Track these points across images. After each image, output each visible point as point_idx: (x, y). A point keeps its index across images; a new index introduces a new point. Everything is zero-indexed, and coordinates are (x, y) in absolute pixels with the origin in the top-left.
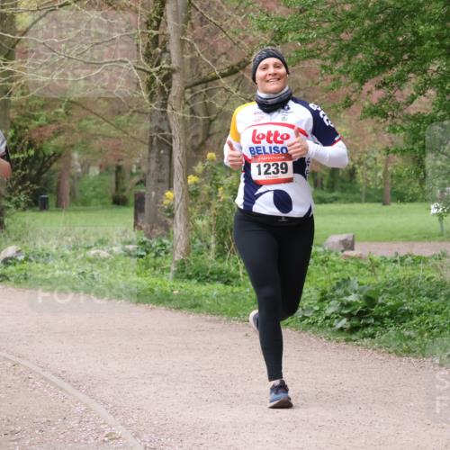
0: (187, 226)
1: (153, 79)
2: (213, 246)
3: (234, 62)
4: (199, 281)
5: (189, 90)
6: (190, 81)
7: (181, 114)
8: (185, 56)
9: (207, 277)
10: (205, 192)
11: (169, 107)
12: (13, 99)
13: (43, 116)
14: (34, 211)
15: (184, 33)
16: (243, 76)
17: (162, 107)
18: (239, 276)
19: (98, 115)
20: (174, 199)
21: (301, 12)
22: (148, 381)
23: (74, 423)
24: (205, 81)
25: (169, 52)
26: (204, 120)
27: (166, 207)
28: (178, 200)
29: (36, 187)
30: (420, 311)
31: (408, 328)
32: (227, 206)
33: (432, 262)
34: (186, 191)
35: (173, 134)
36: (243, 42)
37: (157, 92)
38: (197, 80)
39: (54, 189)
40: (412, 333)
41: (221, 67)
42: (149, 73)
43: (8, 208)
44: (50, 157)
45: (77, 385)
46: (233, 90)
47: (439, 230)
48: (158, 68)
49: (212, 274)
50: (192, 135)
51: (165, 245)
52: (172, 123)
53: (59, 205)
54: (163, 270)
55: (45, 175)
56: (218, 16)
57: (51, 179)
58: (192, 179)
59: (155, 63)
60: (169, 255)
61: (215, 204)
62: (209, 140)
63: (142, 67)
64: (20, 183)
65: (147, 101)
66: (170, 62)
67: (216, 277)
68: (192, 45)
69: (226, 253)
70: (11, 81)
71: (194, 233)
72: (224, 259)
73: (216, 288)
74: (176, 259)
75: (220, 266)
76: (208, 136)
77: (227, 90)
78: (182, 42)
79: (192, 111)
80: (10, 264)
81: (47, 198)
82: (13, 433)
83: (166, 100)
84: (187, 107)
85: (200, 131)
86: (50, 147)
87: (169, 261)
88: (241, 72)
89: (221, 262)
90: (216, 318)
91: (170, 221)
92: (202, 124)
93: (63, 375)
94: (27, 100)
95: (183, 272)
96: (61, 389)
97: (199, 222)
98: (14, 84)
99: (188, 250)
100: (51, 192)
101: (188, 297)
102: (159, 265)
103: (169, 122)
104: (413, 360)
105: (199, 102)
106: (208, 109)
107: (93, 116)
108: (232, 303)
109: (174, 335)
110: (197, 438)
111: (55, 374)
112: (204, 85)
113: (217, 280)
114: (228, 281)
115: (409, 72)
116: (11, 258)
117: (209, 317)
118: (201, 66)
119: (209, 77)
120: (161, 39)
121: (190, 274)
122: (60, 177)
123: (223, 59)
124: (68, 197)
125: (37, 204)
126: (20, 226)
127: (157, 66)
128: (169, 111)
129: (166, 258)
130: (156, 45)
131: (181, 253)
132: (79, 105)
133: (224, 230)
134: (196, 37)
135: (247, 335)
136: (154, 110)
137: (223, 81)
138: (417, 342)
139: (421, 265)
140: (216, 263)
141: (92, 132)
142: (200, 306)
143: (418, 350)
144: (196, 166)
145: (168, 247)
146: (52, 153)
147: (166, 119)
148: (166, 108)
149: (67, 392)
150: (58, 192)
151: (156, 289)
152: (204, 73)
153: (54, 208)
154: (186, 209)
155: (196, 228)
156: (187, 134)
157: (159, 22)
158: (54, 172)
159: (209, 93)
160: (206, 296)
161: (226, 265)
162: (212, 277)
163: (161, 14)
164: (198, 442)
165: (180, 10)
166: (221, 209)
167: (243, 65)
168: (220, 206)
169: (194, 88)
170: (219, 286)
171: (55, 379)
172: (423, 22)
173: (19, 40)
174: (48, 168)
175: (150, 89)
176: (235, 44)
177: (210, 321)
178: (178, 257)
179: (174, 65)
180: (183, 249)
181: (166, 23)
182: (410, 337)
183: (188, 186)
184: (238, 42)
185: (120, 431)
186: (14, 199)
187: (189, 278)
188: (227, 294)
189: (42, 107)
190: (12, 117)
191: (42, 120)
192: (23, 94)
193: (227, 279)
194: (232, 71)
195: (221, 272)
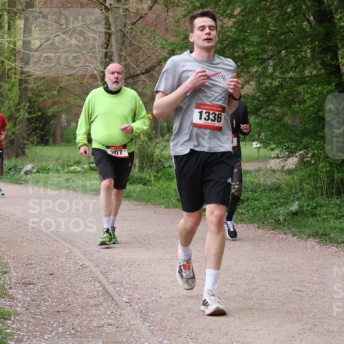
2: (137, 165)
3: (148, 66)
9: (134, 182)
12: (30, 86)
14: (42, 146)
15: (121, 51)
16: (153, 74)
18: (151, 181)
19: (75, 95)
21: (183, 40)
23: (63, 259)
24: (133, 77)
29: (42, 133)
30: (248, 199)
31: (242, 208)
32: (145, 143)
33: (253, 173)
36: (152, 56)
38: (129, 76)
39: (52, 134)
40: (243, 211)
41: (141, 69)
43: (28, 144)
44: (50, 117)
45: (64, 239)
46: (148, 81)
47: (257, 156)
49: (137, 179)
53: (55, 143)
55: (47, 127)
56: (139, 42)
57: (50, 129)
64: (33, 131)
67: (139, 181)
68: (125, 57)
69: (144, 169)
70: (29, 76)
72: (143, 172)
73: (139, 187)
75: (141, 175)
77: (144, 81)
78: (120, 56)
80: (29, 174)
81: (48, 139)
82: (30, 264)
86: (49, 112)
88: (152, 72)
90: (139, 203)
93: (57, 234)
94: (38, 86)
96: (56, 241)
98: (30, 78)
100: (51, 136)
104: (244, 225)
107: (72, 95)
108: (148, 195)
110: (129, 267)
112: (132, 79)
115: (240, 72)
116: (29, 171)
117: (135, 203)
118: (130, 69)
119: (135, 75)
120: (109, 54)
123: (142, 65)
124: (59, 139)
125: (43, 142)
126: (33, 154)
130: (106, 57)
132: (66, 89)
133: (143, 156)
134: (128, 53)
135: (155, 212)
137: (142, 76)
138: (246, 216)
139: (248, 175)
140: (139, 174)
141: (72, 104)
142: (130, 196)
143: (247, 220)
146: (51, 115)
149: (59, 242)
150: (54, 135)
152: (132, 72)
153: (52, 144)
157: (108, 45)
158: (52, 124)
160: (134, 191)
161: (144, 175)
162: (137, 181)
163: (109, 41)
164: (129, 269)
165: (119, 38)
166: (142, 145)
167: (153, 68)
168: (140, 143)
170: (141, 186)
172: (248, 46)
174: (48, 123)
176: (148, 57)
177: (136, 205)
181: (112, 46)
182: (242, 213)
184: (150, 56)
185: (87, 263)
186: (31, 139)
188: (145, 190)
189: (45, 91)
190: (29, 96)
191: (45, 98)
192: (35, 83)
193: (145, 182)
194: (147, 71)
195: (141, 179)
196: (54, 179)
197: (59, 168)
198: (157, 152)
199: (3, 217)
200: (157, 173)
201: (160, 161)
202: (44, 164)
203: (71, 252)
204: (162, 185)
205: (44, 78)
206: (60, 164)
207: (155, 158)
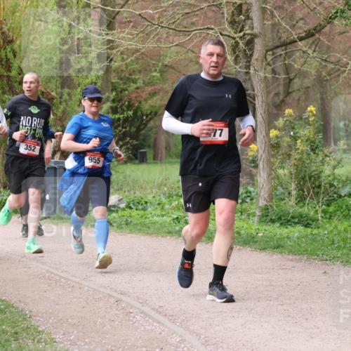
0: (270, 175)
1: (237, 43)
2: (294, 193)
3: (311, 26)
4: (282, 224)
5: (270, 53)
6: (271, 44)
7: (262, 74)
8: (265, 22)
9: (289, 221)
10: (285, 144)
11: (252, 68)
12: (114, 65)
13: (140, 80)
14: (134, 164)
15: (265, 2)
16: (319, 39)
17: (246, 68)
18: (318, 220)
20: (258, 151)
22: (236, 315)
24: (285, 45)
25: (252, 19)
26: (285, 79)
27: (251, 158)
28: (261, 152)
29: (135, 142)
32: (305, 156)
34: (268, 143)
35: (256, 92)
36: (318, 8)
37: (241, 55)
38: (278, 44)
39: (152, 144)
41: (299, 31)
42: (234, 38)
44: (147, 116)
45: (172, 318)
46: (310, 52)
48: (241, 34)
49: (293, 217)
50: (273, 93)
51: (250, 192)
52: (254, 83)
53: (155, 158)
54: (249, 215)
55: (143, 132)
57: (149, 135)
58: (273, 133)
59: (239, 30)
60: (254, 201)
61: (295, 155)
62: (288, 98)
63: (227, 34)
65: (232, 64)
66: (252, 28)
67: (296, 220)
68: (272, 12)
69: (305, 199)
70: (112, 48)
71: (277, 182)
72: (304, 204)
73: (297, 231)
74: (260, 205)
75: (300, 210)
76: (288, 94)
77: (304, 52)
78: (264, 10)
79: (274, 72)
80: (114, 211)
81: (145, 152)
83: (249, 62)
84: (269, 68)
85: (281, 89)
86: (146, 107)
87: (254, 206)
88: (317, 35)
89: (301, 207)
90: (298, 257)
91: (254, 171)
92: (282, 82)
93: (161, 310)
95: (267, 216)
96: (159, 322)
97: (281, 172)
98: (114, 51)
99: (271, 197)
100: (149, 147)
101: (272, 238)
102: (245, 210)
103: (252, 82)
105: (279, 64)
106: (287, 69)
108: (312, 244)
109: (260, 274)
111: (153, 309)
112: (283, 48)
113: (298, 223)
114: (308, 224)
116: (114, 206)
117: (290, 257)
118: (281, 31)
119: (288, 41)
120: (244, 8)
121: (273, 218)
122: (157, 133)
123: (301, 24)
124: (164, 151)
125: (136, 158)
126: (121, 177)
127: (240, 32)
128: (252, 71)
129: (252, 204)
130: (240, 13)
131: (265, 199)
132: (173, 68)
133: (303, 178)
134: (276, 5)
135: (325, 272)
136: (239, 72)
137: (300, 44)
140: (297, 208)
142: (282, 247)
144: (277, 120)
145: (253, 194)
146: (149, 112)
147: (250, 79)
148: (250, 69)
149: (163, 325)
150: (155, 146)
151: (242, 232)
152: (284, 37)
153: (152, 161)
154: (269, 161)
155: (278, 177)
156: (269, 93)
158: (151, 129)
159: (288, 55)
160: (288, 238)
161: (305, 210)
162: (293, 220)
166: (300, 159)
167: (319, 29)
168: (297, 157)
169: (274, 51)
170: (300, 228)
171: (153, 313)
173: (119, 12)
174: (146, 125)
175: (235, 53)
176: (312, 11)
177: (292, 260)
178: (262, 203)
179: (256, 31)
180: (266, 196)
183: (270, 139)
184: (315, 8)
187: (273, 221)
188: (307, 236)
189: (140, 72)
190: (113, 81)
191: (140, 83)
192: (123, 59)
193: (307, 222)
194: (309, 35)
195: (301, 216)
196: (155, 218)
197: (164, 200)
198: (327, 170)
199: (73, 284)
200: (328, 205)
201: (332, 185)
202: (138, 194)
203: (183, 341)
204: (336, 227)
205: (137, 51)
206: (164, 194)
207: (324, 180)
